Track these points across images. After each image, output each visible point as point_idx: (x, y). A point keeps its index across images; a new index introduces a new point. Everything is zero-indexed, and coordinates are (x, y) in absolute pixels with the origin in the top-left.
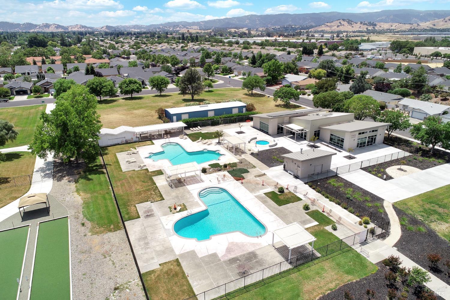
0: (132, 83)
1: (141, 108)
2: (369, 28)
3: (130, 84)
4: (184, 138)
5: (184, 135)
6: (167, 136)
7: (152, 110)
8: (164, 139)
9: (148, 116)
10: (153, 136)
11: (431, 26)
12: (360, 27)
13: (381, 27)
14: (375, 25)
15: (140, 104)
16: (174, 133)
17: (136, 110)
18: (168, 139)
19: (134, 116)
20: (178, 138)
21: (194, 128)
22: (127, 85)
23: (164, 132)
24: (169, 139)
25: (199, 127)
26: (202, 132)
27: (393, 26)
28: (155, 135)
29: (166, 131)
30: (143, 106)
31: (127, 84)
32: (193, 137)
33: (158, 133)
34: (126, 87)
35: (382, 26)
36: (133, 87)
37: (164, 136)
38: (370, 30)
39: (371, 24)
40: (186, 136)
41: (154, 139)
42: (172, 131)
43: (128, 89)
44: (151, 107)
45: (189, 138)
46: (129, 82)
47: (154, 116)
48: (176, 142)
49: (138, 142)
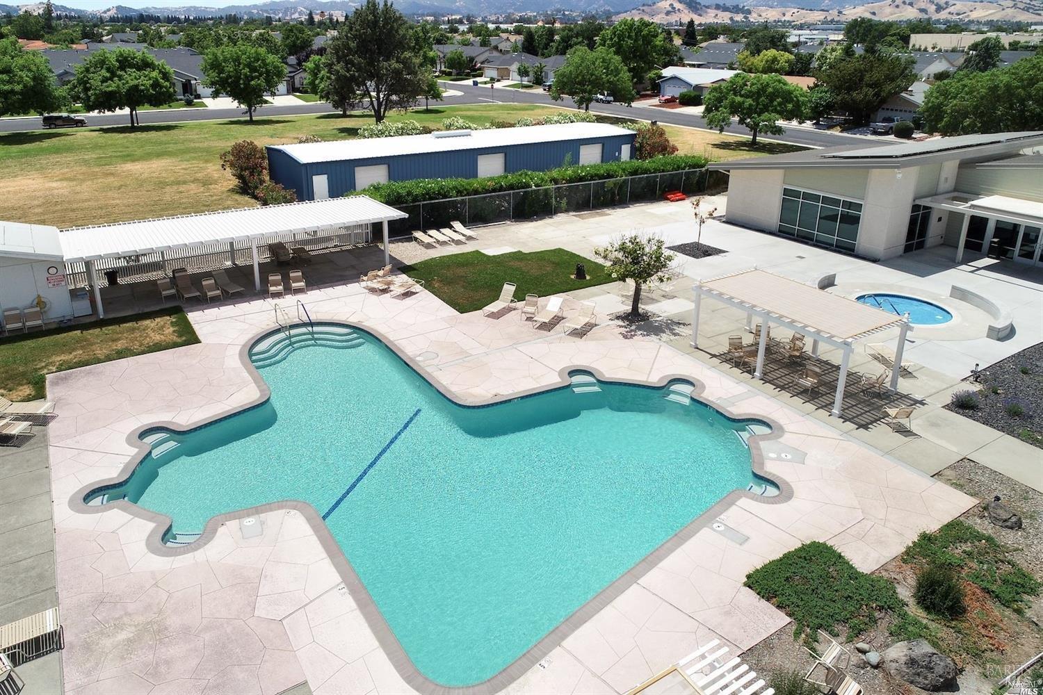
0: (131, 66)
1: (159, 155)
2: (735, 19)
3: (122, 68)
4: (397, 289)
5: (392, 272)
6: (286, 280)
7: (207, 161)
8: (270, 302)
9: (185, 182)
10: (197, 279)
11: (868, 16)
12: (717, 15)
13: (760, 16)
14: (749, 12)
15: (161, 143)
16: (326, 259)
17: (133, 161)
18: (290, 300)
19: (117, 184)
20: (353, 287)
21: (433, 232)
22: (108, 75)
23: (266, 257)
24: (300, 297)
25: (457, 225)
26: (490, 252)
27: (787, 14)
28: (208, 275)
29: (276, 249)
30: (172, 147)
31: (108, 70)
32: (448, 282)
33: (229, 263)
34: (103, 82)
35: (764, 15)
36: (136, 82)
37: (265, 281)
38: (737, 22)
39: (740, 9)
40: (404, 277)
41: (203, 302)
42: (314, 250)
43: (112, 86)
44: (208, 151)
45: (428, 286)
46: (117, 60)
47: (216, 182)
48: (353, 320)
49: (84, 327)
